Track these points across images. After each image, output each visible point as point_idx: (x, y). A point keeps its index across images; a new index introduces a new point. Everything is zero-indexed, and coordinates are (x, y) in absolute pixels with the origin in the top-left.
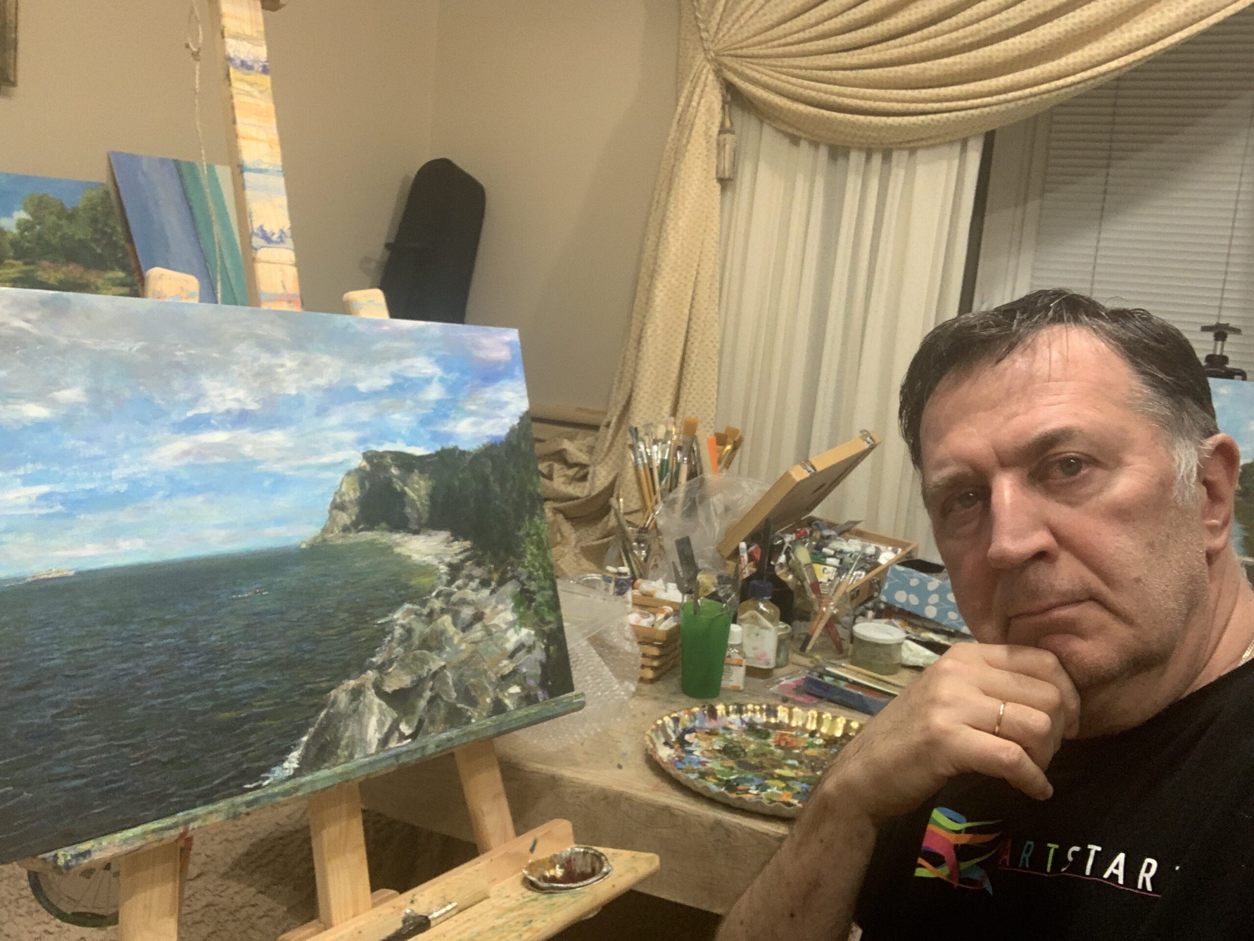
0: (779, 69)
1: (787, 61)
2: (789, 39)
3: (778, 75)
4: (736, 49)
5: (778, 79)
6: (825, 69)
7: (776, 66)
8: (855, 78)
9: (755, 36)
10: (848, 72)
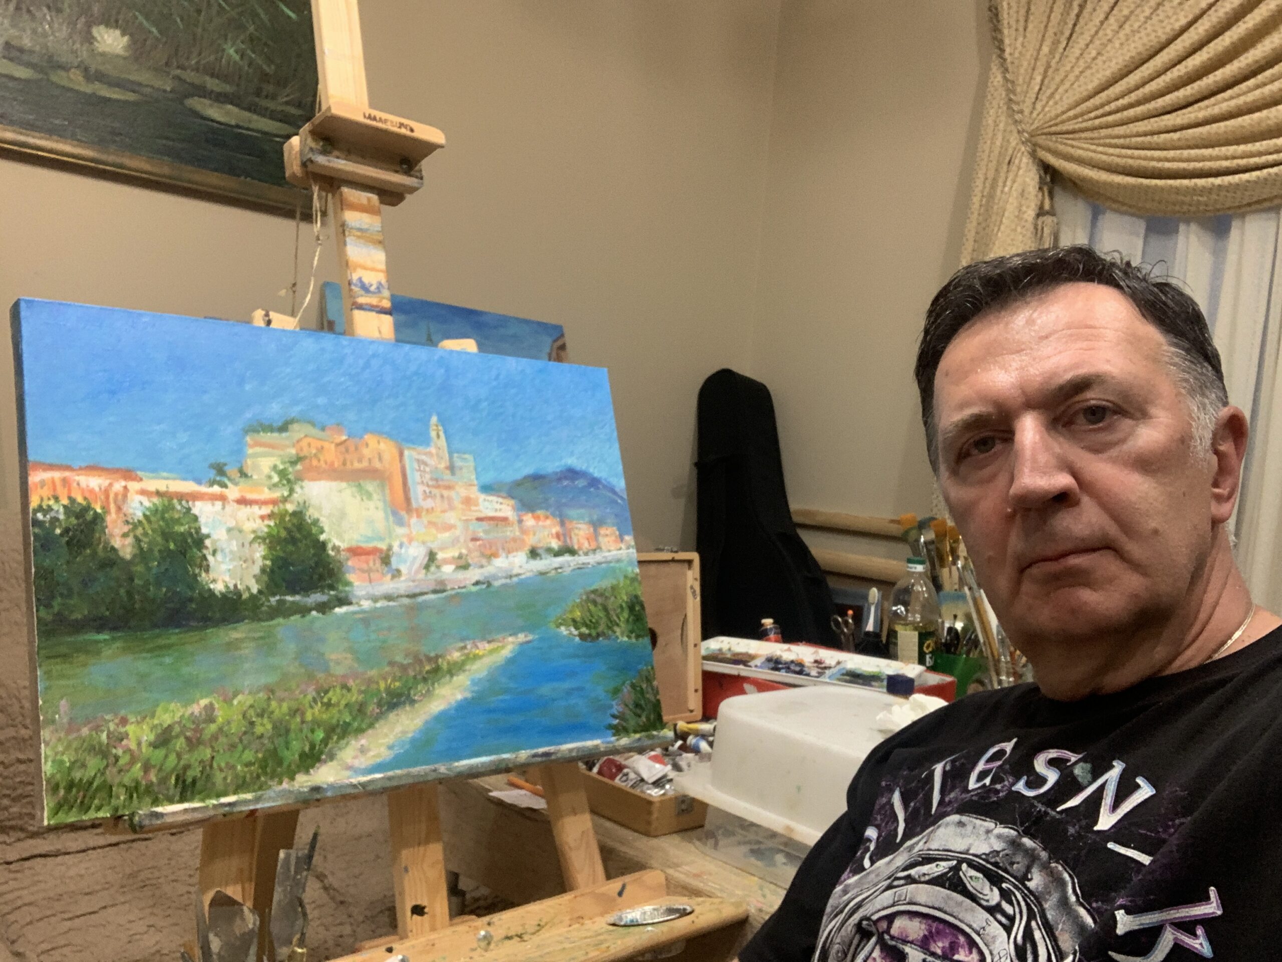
0: (1096, 141)
1: (1104, 132)
2: (1107, 108)
3: (1094, 147)
4: (1051, 126)
5: (1094, 151)
6: (1145, 134)
7: (1092, 139)
8: (1179, 139)
9: (1070, 109)
10: (1172, 134)
